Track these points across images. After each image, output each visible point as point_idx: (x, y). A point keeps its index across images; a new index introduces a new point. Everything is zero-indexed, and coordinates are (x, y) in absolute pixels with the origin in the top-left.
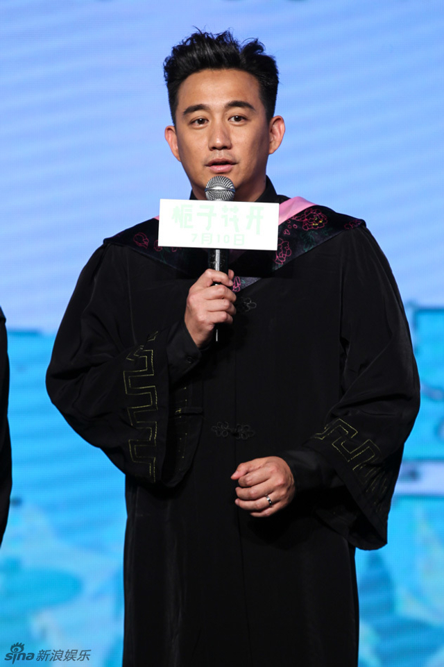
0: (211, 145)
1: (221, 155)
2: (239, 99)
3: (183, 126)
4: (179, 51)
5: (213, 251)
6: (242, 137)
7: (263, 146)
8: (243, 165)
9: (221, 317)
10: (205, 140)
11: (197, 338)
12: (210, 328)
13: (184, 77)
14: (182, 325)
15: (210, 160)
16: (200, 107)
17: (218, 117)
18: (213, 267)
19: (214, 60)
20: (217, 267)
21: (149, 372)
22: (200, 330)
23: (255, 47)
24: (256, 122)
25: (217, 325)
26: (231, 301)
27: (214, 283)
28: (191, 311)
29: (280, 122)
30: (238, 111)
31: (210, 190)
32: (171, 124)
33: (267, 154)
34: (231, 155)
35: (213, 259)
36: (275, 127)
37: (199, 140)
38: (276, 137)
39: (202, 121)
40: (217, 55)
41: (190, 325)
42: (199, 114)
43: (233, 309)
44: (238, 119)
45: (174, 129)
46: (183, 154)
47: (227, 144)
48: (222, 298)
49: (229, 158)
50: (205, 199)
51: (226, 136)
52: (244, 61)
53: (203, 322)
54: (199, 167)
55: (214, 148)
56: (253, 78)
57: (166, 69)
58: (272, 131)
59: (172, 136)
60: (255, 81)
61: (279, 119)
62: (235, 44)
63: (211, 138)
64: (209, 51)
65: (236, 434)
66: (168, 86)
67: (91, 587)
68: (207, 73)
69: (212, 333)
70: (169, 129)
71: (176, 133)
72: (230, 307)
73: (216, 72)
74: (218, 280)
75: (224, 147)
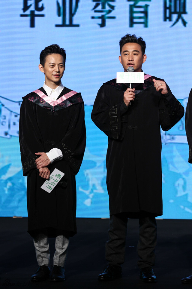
0: (129, 60)
1: (131, 62)
2: (136, 50)
3: (123, 55)
4: (123, 39)
5: (129, 84)
6: (136, 58)
7: (141, 61)
8: (136, 65)
9: (132, 99)
10: (128, 59)
11: (127, 104)
12: (129, 101)
13: (124, 44)
14: (123, 101)
15: (128, 63)
16: (127, 51)
17: (131, 53)
18: (129, 88)
19: (131, 40)
20: (131, 88)
21: (116, 113)
22: (127, 102)
23: (141, 38)
24: (140, 55)
25: (131, 101)
26: (134, 95)
27: (130, 91)
28: (125, 98)
29: (145, 56)
30: (135, 52)
31: (128, 70)
32: (120, 55)
33: (142, 63)
34: (133, 63)
35: (130, 86)
36: (144, 57)
37: (126, 59)
38: (144, 59)
39: (126, 55)
40: (132, 40)
41: (125, 101)
42: (126, 53)
43: (134, 97)
44: (135, 54)
45: (121, 56)
46: (122, 62)
47: (132, 60)
48: (132, 94)
49: (132, 63)
50: (127, 72)
51: (133, 58)
52: (137, 41)
53: (127, 100)
54: (126, 65)
55: (129, 61)
56: (140, 45)
57: (120, 42)
58: (144, 58)
59: (120, 58)
60: (140, 46)
61: (145, 55)
62: (136, 38)
63: (129, 58)
64: (130, 39)
65: (134, 129)
66: (120, 47)
67: (98, 164)
68: (129, 43)
69: (130, 103)
70: (120, 56)
71: (121, 57)
72: (133, 96)
73: (131, 43)
74: (131, 90)
75: (132, 61)
